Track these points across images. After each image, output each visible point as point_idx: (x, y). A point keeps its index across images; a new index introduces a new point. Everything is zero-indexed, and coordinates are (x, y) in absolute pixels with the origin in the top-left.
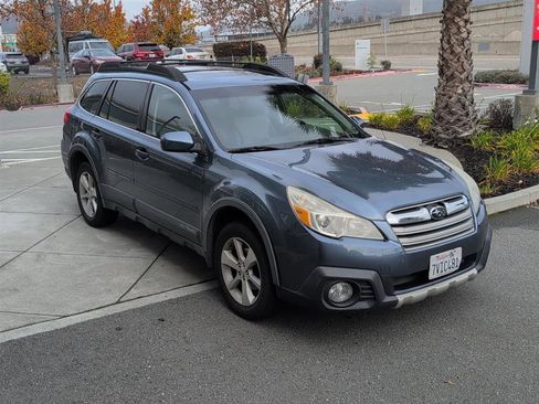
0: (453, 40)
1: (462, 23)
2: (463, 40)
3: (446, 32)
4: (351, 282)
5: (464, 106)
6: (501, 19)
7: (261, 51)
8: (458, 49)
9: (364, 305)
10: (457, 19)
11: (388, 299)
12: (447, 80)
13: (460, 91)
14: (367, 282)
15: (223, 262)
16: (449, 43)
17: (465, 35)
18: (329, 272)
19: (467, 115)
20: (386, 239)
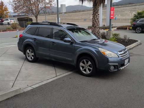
0: (96, 18)
1: (97, 15)
2: (98, 19)
3: (94, 17)
4: (114, 66)
5: (98, 33)
6: (89, 13)
7: (31, 20)
8: (97, 21)
9: (116, 70)
10: (96, 14)
11: (119, 69)
12: (94, 28)
13: (97, 30)
14: (117, 65)
15: (80, 65)
16: (95, 19)
17: (98, 17)
18: (110, 64)
19: (99, 35)
20: (119, 57)
